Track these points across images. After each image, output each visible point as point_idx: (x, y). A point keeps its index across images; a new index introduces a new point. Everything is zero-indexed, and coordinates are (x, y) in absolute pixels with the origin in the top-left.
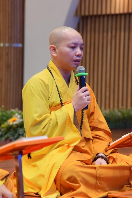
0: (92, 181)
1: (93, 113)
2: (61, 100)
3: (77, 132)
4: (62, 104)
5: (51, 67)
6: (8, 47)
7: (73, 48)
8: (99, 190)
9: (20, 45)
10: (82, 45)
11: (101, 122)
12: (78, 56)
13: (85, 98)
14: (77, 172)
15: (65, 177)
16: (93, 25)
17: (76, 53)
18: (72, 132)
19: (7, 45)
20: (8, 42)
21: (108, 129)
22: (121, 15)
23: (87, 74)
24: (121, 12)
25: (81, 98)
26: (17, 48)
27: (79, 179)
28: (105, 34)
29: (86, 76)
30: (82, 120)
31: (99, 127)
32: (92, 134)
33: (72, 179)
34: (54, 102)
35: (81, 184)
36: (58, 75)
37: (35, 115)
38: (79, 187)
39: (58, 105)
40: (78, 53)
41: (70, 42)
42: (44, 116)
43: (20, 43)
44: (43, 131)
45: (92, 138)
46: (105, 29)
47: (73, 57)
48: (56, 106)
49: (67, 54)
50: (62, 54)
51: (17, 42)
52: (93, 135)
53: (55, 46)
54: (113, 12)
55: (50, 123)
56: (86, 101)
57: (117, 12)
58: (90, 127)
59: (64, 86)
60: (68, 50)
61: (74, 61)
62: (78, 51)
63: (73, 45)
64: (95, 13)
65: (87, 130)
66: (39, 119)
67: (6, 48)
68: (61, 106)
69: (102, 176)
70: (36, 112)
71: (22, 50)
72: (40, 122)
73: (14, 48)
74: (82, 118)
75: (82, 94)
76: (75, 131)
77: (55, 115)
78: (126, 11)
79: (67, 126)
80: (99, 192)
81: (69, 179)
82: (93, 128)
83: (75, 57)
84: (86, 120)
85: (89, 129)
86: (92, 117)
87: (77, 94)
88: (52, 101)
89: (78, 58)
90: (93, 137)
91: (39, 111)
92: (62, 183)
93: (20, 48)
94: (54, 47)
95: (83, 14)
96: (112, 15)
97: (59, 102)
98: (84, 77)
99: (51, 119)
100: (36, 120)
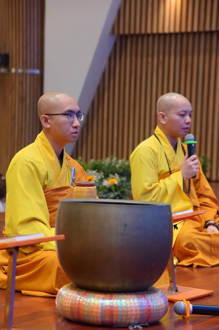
0: (207, 248)
1: (198, 180)
2: (170, 168)
3: (189, 200)
4: (170, 172)
5: (158, 134)
6: (23, 74)
7: (183, 116)
8: (213, 257)
9: (37, 72)
10: (192, 112)
11: (207, 189)
12: (188, 123)
13: (194, 167)
14: (194, 239)
15: (184, 244)
16: (134, 46)
17: (185, 120)
18: (181, 201)
19: (20, 71)
20: (23, 68)
21: (214, 196)
22: (170, 34)
23: (196, 142)
24: (172, 30)
25: (190, 167)
26: (34, 75)
27: (196, 246)
28: (150, 59)
29: (195, 144)
30: (189, 187)
31: (205, 194)
32: (199, 201)
33: (190, 246)
34: (163, 170)
35: (199, 251)
36: (166, 142)
37: (146, 185)
38: (197, 254)
39: (167, 173)
40: (187, 121)
41: (179, 110)
42: (154, 185)
43: (38, 68)
44: (153, 200)
45: (199, 206)
46: (150, 52)
47: (182, 125)
48: (164, 174)
49: (176, 122)
50: (171, 121)
51: (34, 68)
52: (201, 202)
53: (164, 114)
54: (161, 31)
55: (160, 192)
56: (195, 170)
57: (166, 31)
58: (197, 194)
59: (172, 153)
60: (177, 117)
61: (183, 129)
62: (188, 119)
63: (183, 113)
64: (138, 32)
65: (195, 198)
66: (149, 188)
67: (19, 74)
68: (169, 174)
69: (216, 243)
70: (147, 181)
71: (41, 78)
72: (150, 191)
73: (30, 74)
74: (190, 185)
75: (191, 163)
76: (185, 200)
77: (165, 184)
78: (177, 30)
79: (176, 194)
80: (213, 259)
81: (187, 246)
82: (200, 196)
83: (184, 124)
84: (192, 188)
85: (196, 197)
86: (197, 184)
87: (186, 163)
88: (161, 169)
89: (187, 126)
90: (201, 205)
91: (149, 179)
92: (179, 249)
93: (37, 75)
94: (162, 114)
95: (121, 32)
96: (159, 35)
97: (168, 170)
98: (193, 145)
99: (161, 188)
100: (147, 189)
